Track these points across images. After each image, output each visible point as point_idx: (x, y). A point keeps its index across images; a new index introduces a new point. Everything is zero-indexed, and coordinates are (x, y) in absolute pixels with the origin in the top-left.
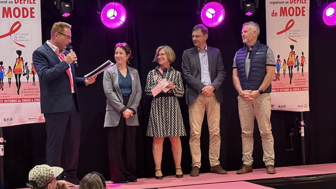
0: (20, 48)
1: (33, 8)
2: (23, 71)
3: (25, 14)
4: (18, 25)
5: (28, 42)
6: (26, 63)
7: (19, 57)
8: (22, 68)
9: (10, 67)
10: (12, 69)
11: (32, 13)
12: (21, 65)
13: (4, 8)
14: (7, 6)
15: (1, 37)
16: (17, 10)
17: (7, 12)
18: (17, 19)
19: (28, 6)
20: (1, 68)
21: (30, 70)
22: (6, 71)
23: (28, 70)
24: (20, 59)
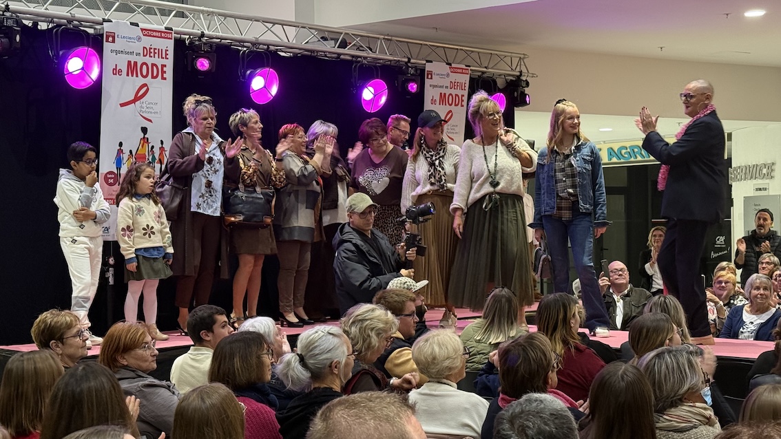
0: (146, 124)
1: (165, 66)
2: (147, 158)
3: (155, 74)
4: (145, 89)
5: (156, 115)
6: (153, 147)
7: (144, 137)
8: (147, 154)
9: (131, 152)
10: (134, 154)
11: (163, 72)
12: (146, 151)
13: (129, 62)
14: (133, 59)
15: (122, 105)
16: (144, 67)
17: (132, 68)
18: (144, 81)
19: (159, 62)
20: (120, 151)
21: (157, 156)
22: (125, 156)
23: (154, 158)
24: (145, 140)
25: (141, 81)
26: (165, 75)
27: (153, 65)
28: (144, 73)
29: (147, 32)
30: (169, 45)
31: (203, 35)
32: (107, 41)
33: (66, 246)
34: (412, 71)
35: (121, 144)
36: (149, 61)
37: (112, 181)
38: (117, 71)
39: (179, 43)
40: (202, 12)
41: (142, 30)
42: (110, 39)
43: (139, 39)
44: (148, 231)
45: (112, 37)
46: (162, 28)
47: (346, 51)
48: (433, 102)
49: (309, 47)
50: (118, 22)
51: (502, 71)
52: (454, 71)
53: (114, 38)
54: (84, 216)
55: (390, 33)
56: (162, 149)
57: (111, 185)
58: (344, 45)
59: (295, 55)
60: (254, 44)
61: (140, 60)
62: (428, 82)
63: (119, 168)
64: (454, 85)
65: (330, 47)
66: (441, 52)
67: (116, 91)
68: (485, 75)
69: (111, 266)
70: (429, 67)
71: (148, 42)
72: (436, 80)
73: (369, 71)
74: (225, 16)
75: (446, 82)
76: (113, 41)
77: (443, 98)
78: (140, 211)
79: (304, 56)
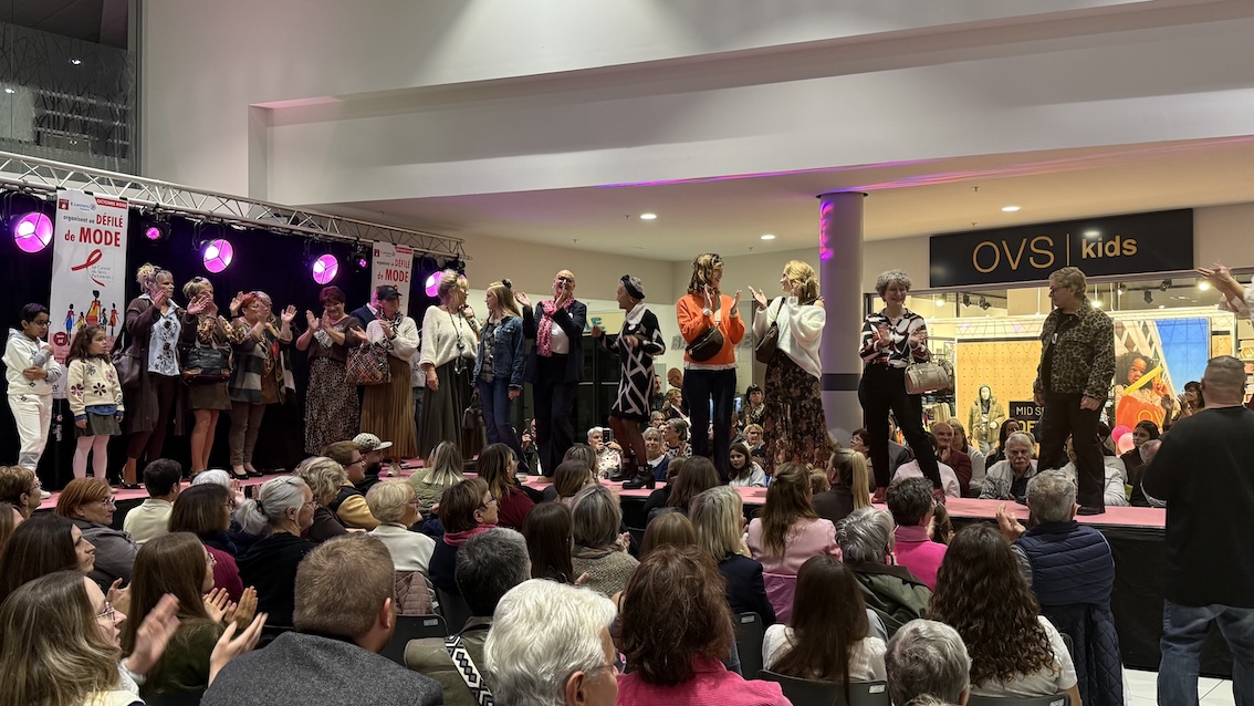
0: (98, 288)
1: (119, 233)
2: (98, 320)
3: (108, 241)
4: (98, 254)
5: (108, 280)
6: (104, 310)
7: (96, 300)
8: (98, 316)
9: (82, 313)
10: (85, 316)
11: (117, 239)
12: (97, 313)
13: (82, 229)
14: (86, 225)
15: (73, 269)
16: (98, 233)
17: (85, 235)
18: (96, 247)
19: (113, 229)
20: (71, 313)
21: (108, 319)
22: (76, 318)
23: (105, 319)
24: (97, 303)
25: (94, 246)
26: (118, 242)
27: (106, 232)
28: (98, 239)
29: (102, 202)
30: (124, 214)
31: (158, 206)
32: (60, 207)
33: (14, 404)
34: (360, 248)
35: (71, 306)
36: (103, 228)
37: (61, 341)
38: (69, 237)
39: (133, 213)
40: (158, 184)
41: (97, 199)
42: (64, 206)
43: (93, 207)
44: (99, 390)
45: (66, 204)
46: (117, 197)
47: (298, 227)
48: (380, 276)
49: (262, 222)
50: (72, 191)
51: (441, 252)
52: (400, 251)
53: (67, 205)
54: (34, 375)
55: (340, 214)
56: (114, 312)
57: (60, 345)
58: (296, 221)
59: (249, 229)
60: (208, 216)
61: (94, 227)
62: (375, 259)
63: (69, 328)
64: (399, 263)
65: (283, 223)
66: (387, 233)
67: (68, 256)
68: (427, 256)
69: (59, 423)
70: (376, 246)
71: (102, 210)
72: (382, 258)
73: (320, 247)
74: (180, 189)
75: (392, 260)
76: (67, 208)
77: (389, 273)
78: (91, 370)
79: (257, 230)
